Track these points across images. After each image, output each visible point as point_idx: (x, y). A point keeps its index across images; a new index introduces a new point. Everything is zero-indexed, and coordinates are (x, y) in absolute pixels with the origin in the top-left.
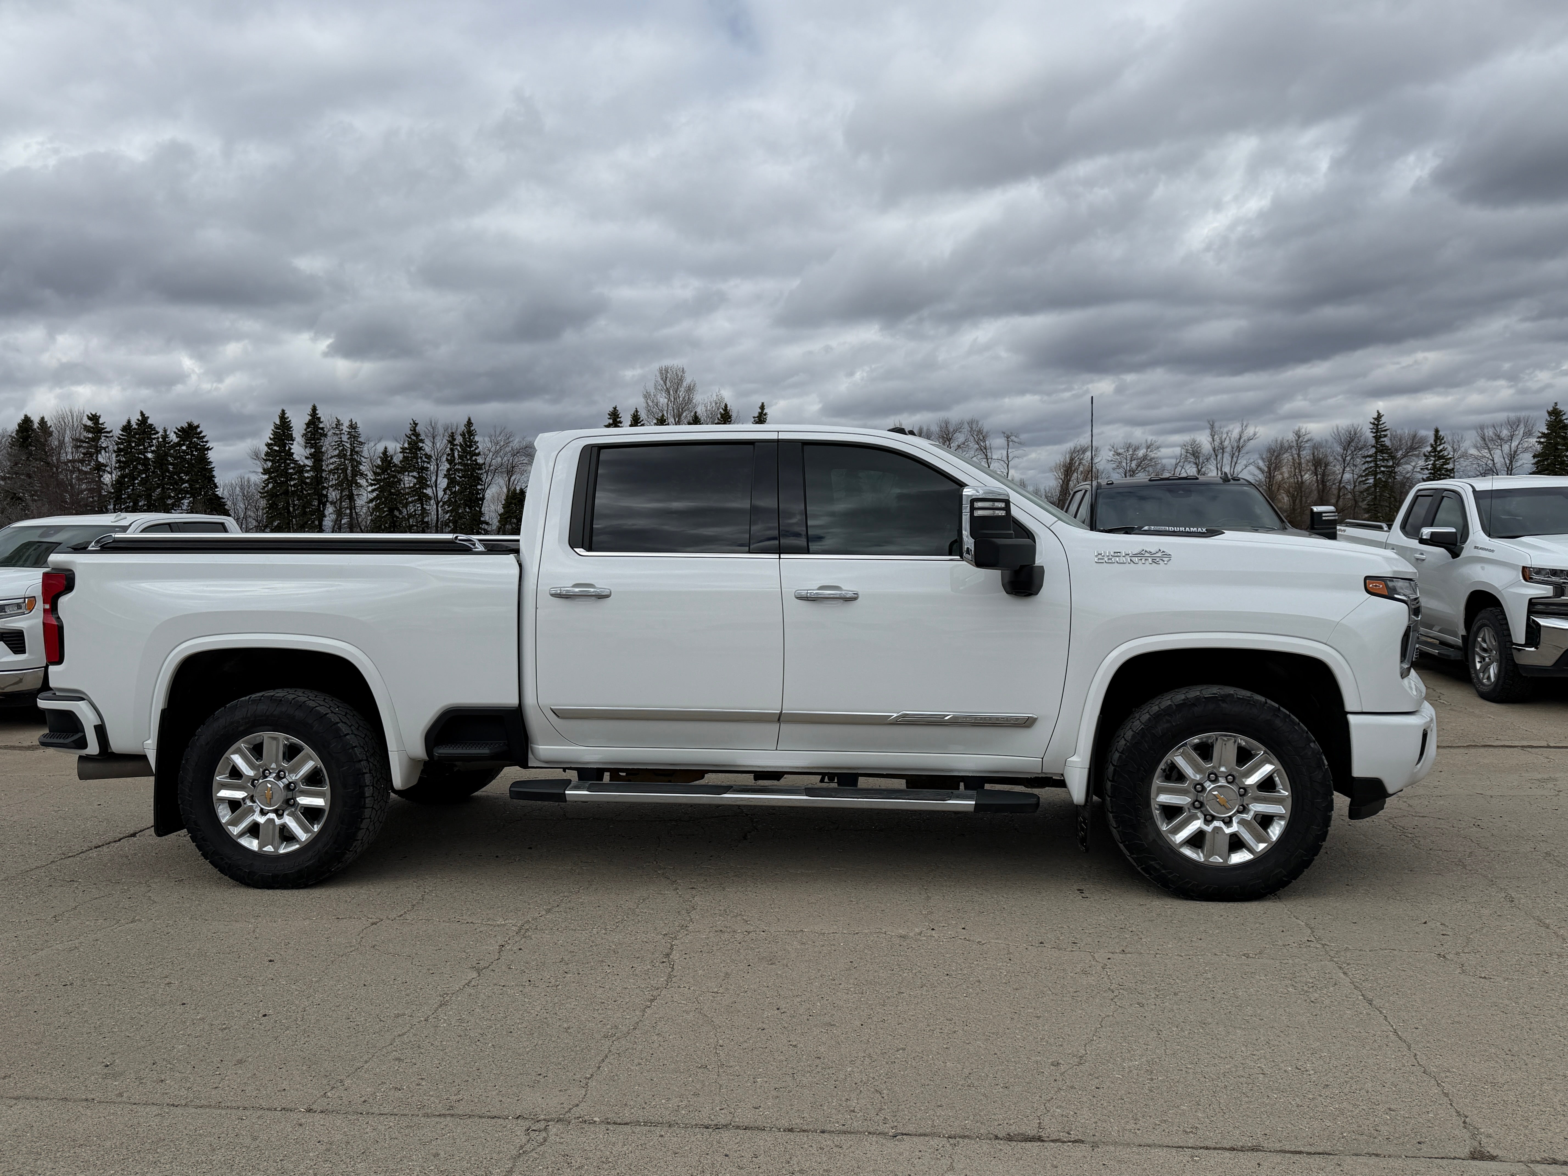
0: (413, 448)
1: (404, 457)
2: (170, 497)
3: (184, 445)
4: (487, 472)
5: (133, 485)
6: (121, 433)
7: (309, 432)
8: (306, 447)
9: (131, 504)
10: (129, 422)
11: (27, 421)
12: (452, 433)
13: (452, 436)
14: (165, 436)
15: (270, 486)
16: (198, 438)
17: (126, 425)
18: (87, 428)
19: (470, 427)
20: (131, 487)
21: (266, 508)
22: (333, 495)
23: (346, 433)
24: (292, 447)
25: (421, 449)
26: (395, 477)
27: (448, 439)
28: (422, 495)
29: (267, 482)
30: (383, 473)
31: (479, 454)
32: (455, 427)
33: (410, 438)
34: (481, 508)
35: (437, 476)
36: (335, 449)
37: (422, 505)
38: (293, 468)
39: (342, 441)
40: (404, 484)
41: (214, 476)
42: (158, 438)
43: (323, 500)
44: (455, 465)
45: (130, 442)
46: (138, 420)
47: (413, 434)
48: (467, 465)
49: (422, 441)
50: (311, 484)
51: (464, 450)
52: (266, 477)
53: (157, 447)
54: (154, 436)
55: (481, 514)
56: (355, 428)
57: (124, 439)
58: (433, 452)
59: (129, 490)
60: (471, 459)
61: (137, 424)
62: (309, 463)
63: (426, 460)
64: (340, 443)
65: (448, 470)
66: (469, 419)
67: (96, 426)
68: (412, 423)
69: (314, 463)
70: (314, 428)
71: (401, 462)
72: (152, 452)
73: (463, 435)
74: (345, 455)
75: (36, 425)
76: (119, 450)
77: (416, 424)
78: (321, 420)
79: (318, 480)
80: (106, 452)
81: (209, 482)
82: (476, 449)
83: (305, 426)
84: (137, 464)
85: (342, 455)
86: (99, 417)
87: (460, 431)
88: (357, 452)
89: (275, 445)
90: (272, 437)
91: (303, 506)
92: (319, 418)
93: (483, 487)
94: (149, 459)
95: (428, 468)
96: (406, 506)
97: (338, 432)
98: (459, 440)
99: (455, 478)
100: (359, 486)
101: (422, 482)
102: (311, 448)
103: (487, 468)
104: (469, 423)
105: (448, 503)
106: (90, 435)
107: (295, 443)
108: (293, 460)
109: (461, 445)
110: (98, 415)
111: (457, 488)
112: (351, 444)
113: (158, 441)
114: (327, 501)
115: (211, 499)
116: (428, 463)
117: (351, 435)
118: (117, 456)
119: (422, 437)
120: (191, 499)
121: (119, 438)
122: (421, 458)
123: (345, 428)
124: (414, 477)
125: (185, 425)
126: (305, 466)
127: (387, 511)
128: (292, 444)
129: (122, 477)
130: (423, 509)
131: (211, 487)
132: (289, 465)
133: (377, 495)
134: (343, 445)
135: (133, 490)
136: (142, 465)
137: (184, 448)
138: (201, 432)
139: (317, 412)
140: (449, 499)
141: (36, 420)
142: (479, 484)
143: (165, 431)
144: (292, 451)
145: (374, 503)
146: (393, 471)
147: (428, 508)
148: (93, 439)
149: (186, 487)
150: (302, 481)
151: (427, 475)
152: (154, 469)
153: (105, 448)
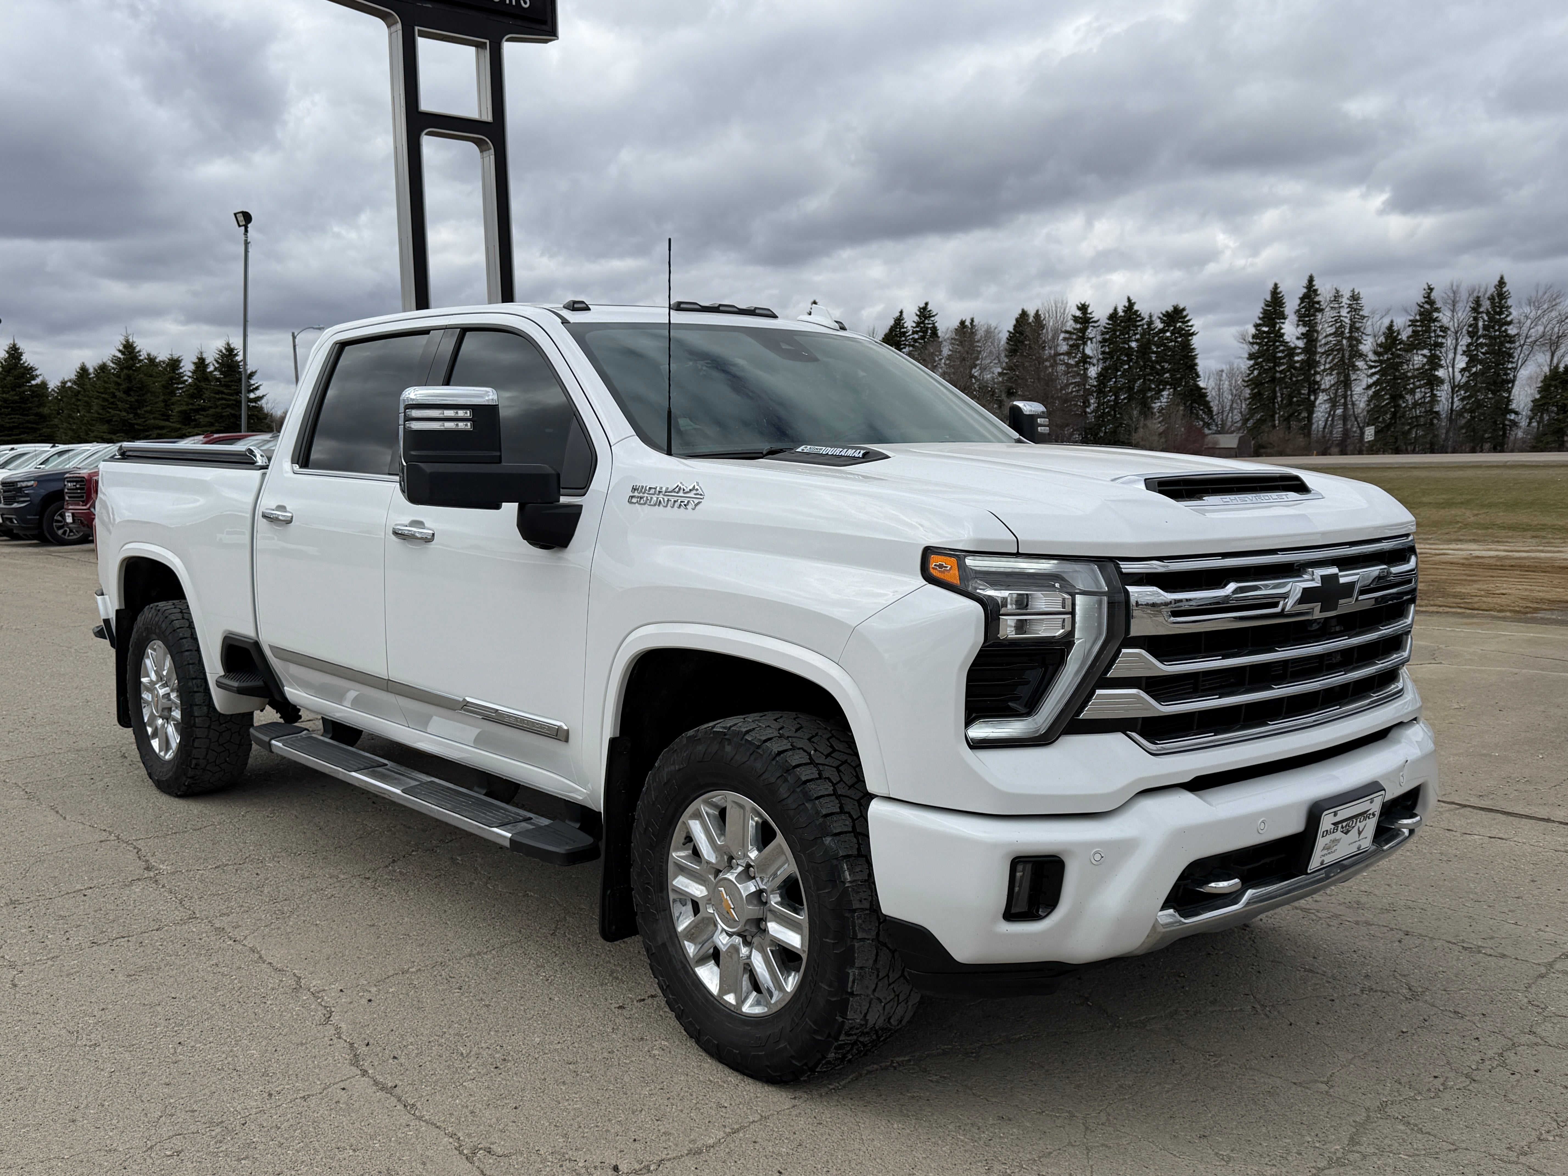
0: (1425, 319)
1: (1413, 331)
2: (1150, 389)
3: (1168, 331)
4: (1522, 346)
5: (1115, 377)
6: (1108, 321)
7: (1303, 308)
8: (1298, 325)
9: (1113, 397)
10: (1115, 309)
11: (1024, 314)
12: (1478, 297)
13: (1478, 302)
14: (1150, 323)
15: (1256, 372)
16: (1184, 322)
17: (1113, 313)
18: (1076, 319)
19: (1502, 288)
20: (1114, 380)
21: (1249, 399)
22: (1327, 381)
23: (1346, 306)
24: (1283, 326)
25: (1436, 320)
26: (1399, 356)
27: (1472, 305)
28: (1432, 378)
29: (1252, 369)
30: (1386, 353)
31: (1510, 323)
32: (1482, 290)
33: (1422, 307)
34: (1510, 393)
35: (1455, 353)
36: (1331, 326)
37: (1432, 390)
38: (1283, 351)
39: (1340, 316)
40: (1413, 365)
41: (1196, 364)
42: (1143, 325)
43: (1314, 389)
44: (1478, 339)
45: (1115, 331)
46: (1125, 307)
47: (1426, 302)
48: (1495, 338)
49: (1437, 310)
50: (1301, 369)
51: (1491, 319)
52: (1252, 362)
53: (1141, 335)
54: (1138, 323)
55: (1509, 401)
56: (1357, 300)
57: (1109, 328)
58: (1451, 323)
59: (1111, 383)
60: (1499, 330)
61: (1124, 311)
62: (1300, 344)
63: (1441, 333)
64: (1338, 319)
65: (1468, 345)
66: (1502, 278)
67: (1084, 317)
68: (1426, 287)
69: (1306, 344)
70: (1309, 302)
71: (1408, 337)
72: (1137, 340)
73: (1491, 299)
74: (1343, 333)
75: (1031, 319)
76: (1105, 340)
77: (1431, 289)
78: (1318, 293)
79: (1310, 364)
80: (1092, 343)
81: (1191, 371)
82: (1507, 316)
83: (1298, 301)
84: (1121, 354)
85: (1339, 333)
86: (1088, 306)
87: (1488, 294)
88: (1358, 329)
89: (1263, 325)
90: (1261, 316)
91: (1289, 395)
92: (1316, 291)
93: (1514, 365)
94: (1133, 348)
95: (1443, 343)
96: (1412, 392)
97: (1336, 306)
98: (1486, 305)
99: (1477, 355)
100: (1355, 369)
101: (1434, 362)
102: (1304, 326)
103: (1522, 342)
104: (1502, 283)
105: (1466, 386)
106: (1078, 326)
107: (1287, 321)
108: (1283, 342)
109: (1488, 313)
110: (1087, 304)
111: (1479, 367)
112: (1351, 320)
113: (1143, 329)
114: (1319, 388)
115: (1191, 390)
116: (1443, 337)
117: (1352, 308)
118: (1102, 347)
119: (1438, 305)
120: (1171, 390)
121: (1105, 328)
122: (1435, 331)
123: (1345, 301)
124: (1424, 356)
125: (1170, 309)
126: (1296, 348)
127: (1387, 399)
128: (1283, 323)
129: (1105, 369)
130: (1433, 396)
131: (1193, 377)
132: (1277, 347)
133: (1378, 379)
134: (1341, 321)
135: (1115, 382)
136: (1126, 355)
137: (1168, 334)
138: (1186, 316)
139: (1314, 283)
140: (1467, 382)
141: (1032, 313)
142: (1509, 362)
143: (1151, 316)
144: (1282, 331)
145: (1373, 390)
146: (1399, 350)
147: (1439, 394)
148: (1080, 330)
149: (1167, 378)
150: (1291, 366)
151: (1441, 353)
152: (1137, 359)
153: (1091, 339)
